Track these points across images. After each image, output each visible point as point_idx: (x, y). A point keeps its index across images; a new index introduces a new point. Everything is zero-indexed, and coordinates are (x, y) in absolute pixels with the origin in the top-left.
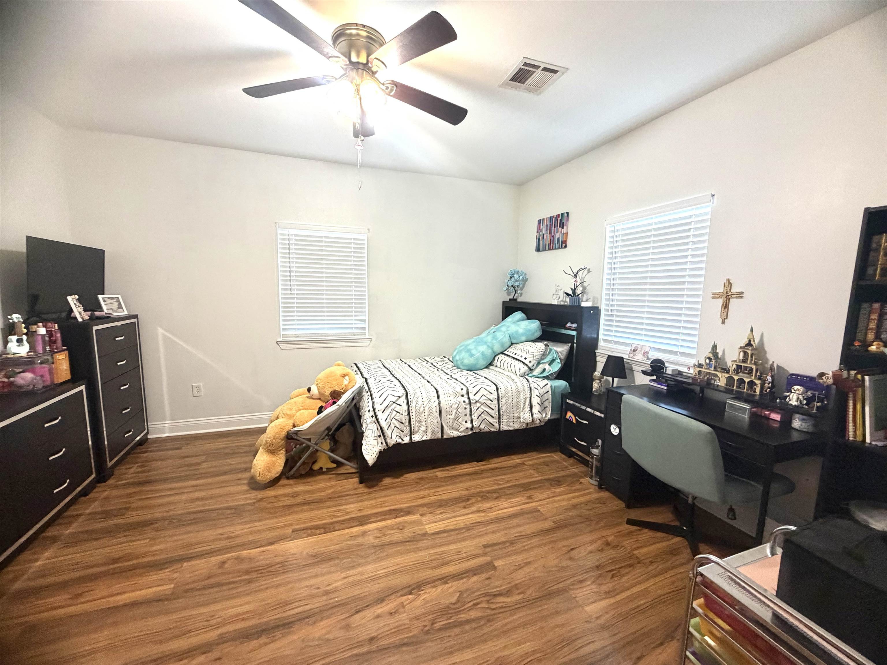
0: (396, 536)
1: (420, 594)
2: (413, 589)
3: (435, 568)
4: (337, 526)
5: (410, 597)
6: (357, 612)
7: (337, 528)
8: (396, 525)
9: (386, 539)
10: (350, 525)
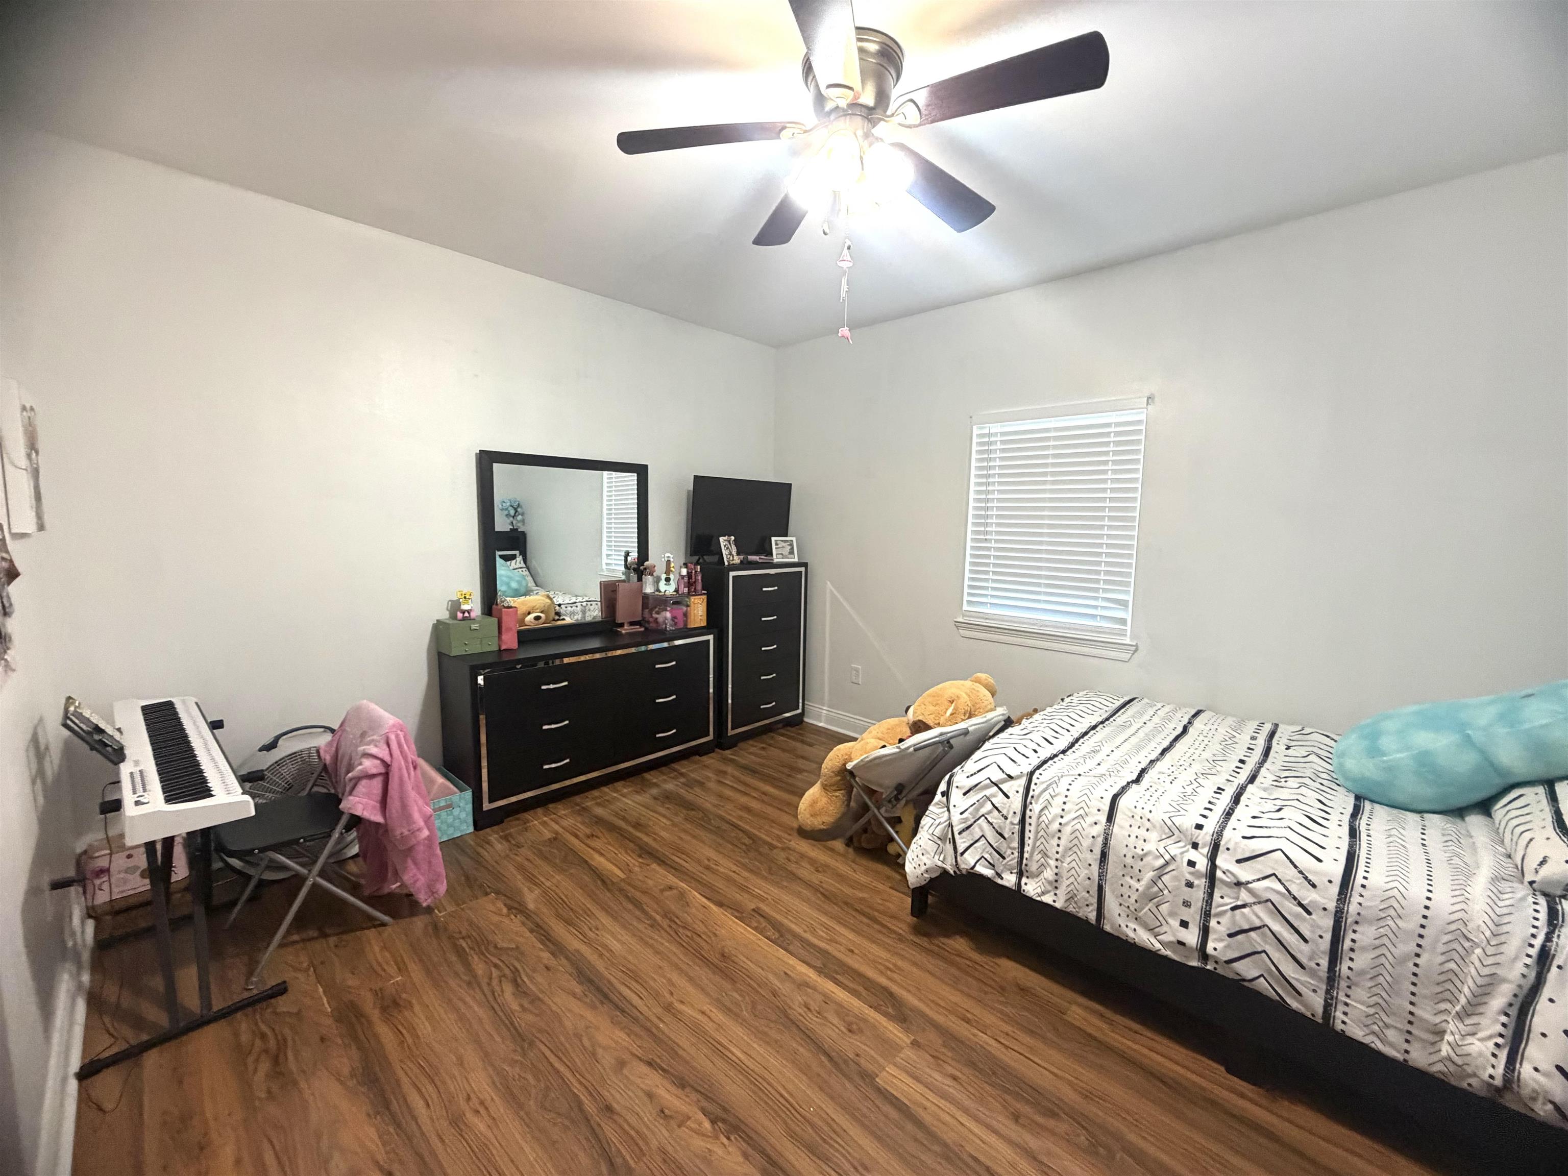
0: (830, 1032)
1: (717, 1138)
2: (724, 1121)
3: (793, 1135)
4: (796, 946)
5: (707, 1125)
6: (650, 1064)
7: (791, 948)
8: (856, 1016)
9: (812, 1022)
10: (808, 959)
